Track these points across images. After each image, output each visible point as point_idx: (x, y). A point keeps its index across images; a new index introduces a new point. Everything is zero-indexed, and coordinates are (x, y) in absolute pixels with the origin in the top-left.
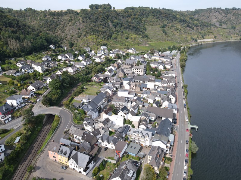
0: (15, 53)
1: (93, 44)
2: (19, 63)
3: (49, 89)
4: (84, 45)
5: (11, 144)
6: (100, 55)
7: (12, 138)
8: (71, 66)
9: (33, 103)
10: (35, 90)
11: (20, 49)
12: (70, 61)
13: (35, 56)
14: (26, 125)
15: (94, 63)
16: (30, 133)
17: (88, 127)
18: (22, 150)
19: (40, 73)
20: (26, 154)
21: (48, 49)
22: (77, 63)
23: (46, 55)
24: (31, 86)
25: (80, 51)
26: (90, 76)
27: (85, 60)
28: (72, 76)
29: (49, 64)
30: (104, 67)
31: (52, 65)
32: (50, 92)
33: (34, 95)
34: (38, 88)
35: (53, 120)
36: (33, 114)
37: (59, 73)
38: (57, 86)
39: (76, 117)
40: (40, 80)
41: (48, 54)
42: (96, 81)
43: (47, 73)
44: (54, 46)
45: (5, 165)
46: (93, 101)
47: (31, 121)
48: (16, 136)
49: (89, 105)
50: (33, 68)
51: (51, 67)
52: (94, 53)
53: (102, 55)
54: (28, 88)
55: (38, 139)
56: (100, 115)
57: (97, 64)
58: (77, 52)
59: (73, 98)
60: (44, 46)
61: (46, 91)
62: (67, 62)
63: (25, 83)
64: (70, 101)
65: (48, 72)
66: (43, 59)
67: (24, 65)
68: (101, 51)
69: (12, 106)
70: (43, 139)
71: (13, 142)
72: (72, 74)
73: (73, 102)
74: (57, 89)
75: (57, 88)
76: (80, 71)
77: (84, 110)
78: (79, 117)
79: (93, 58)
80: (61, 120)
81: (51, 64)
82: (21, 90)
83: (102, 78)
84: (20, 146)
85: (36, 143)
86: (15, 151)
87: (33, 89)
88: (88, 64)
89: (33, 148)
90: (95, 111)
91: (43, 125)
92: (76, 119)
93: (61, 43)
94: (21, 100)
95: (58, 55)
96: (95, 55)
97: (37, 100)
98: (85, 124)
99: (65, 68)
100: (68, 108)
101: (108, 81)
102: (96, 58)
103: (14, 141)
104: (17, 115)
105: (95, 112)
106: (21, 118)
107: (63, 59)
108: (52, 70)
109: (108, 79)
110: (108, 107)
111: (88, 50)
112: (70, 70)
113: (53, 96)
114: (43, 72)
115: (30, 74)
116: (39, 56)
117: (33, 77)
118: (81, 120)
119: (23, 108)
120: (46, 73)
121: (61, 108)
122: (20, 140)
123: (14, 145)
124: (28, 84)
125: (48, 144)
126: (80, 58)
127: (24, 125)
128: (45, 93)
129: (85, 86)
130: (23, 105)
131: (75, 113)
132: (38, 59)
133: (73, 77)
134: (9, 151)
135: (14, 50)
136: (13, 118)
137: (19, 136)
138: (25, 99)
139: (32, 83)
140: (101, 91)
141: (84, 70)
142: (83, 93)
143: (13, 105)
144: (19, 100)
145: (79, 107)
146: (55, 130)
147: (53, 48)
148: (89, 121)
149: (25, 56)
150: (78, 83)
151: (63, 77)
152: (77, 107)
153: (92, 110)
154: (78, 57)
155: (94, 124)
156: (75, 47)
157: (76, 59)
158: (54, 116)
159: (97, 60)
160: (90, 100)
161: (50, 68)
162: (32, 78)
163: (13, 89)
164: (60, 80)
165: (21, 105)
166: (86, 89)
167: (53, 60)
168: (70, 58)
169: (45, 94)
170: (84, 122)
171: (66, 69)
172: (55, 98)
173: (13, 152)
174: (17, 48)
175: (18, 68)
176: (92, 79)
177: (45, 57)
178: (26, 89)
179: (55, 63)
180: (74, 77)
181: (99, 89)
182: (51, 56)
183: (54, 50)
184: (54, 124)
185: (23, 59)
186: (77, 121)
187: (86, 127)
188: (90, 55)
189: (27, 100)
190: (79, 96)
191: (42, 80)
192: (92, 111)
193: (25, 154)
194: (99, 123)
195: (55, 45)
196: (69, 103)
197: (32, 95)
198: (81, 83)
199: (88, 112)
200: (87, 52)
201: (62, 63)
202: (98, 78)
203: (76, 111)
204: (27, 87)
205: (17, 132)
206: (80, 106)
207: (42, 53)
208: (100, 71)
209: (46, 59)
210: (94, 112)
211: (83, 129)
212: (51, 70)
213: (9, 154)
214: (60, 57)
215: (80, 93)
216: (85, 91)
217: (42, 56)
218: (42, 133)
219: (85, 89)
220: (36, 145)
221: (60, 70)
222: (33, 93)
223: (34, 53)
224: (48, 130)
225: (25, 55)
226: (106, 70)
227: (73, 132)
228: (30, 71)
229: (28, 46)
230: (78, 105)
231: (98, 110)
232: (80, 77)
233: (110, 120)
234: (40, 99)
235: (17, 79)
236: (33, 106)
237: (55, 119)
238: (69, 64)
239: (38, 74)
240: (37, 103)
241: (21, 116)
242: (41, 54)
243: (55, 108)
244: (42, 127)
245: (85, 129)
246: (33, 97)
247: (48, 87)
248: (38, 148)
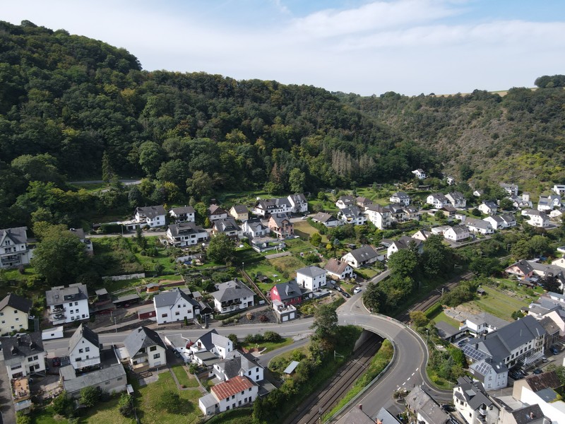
0: (339, 179)
1: (528, 175)
2: (341, 201)
3: (388, 270)
4: (500, 177)
5: (278, 370)
6: (547, 208)
7: (284, 359)
8: (453, 224)
9: (344, 294)
10: (356, 265)
11: (350, 173)
12: (454, 212)
13: (377, 191)
14: (316, 339)
15: (521, 228)
16: (320, 361)
17: (463, 407)
18: (293, 396)
19: (376, 228)
20: (298, 409)
21: (408, 179)
22: (472, 219)
23: (401, 190)
24: (350, 254)
25: (487, 190)
26: (502, 260)
27: (495, 216)
28: (452, 250)
29: (401, 211)
30: (552, 245)
31: (407, 214)
32: (388, 277)
33: (351, 275)
34: (364, 262)
35: (377, 351)
36: (336, 320)
37: (419, 236)
38: (407, 267)
39: (436, 363)
40: (372, 246)
41: (404, 189)
42: (519, 278)
43: (393, 231)
44: (422, 173)
45: (253, 415)
46: (497, 337)
47: (328, 334)
48: (291, 357)
49: (481, 344)
50: (364, 215)
51: (406, 220)
52: (527, 200)
53: (554, 209)
54: (344, 257)
55: (333, 384)
56: (512, 386)
57: (532, 231)
58: (477, 193)
59: (440, 310)
60: (401, 169)
61: (379, 274)
62: (446, 214)
63: (341, 245)
64: (432, 316)
65: (395, 229)
66: (392, 200)
67: (351, 205)
68: (553, 199)
69: (303, 290)
70: (343, 388)
71: (282, 368)
72: (454, 246)
73: (437, 319)
74: (406, 276)
75: (405, 273)
76: (476, 241)
77: (463, 351)
78: (444, 365)
79: (524, 213)
80: (396, 358)
81: (406, 212)
82: (329, 258)
83: (541, 273)
84: (292, 386)
85: (325, 392)
86: (279, 391)
87: (353, 263)
88: (504, 229)
89: (315, 401)
90: (498, 367)
91: (353, 354)
92: (434, 369)
93: (442, 167)
94: (323, 280)
95: (428, 194)
96: (531, 205)
97: (354, 288)
98: (459, 396)
99: (438, 226)
100: (418, 332)
101: (561, 287)
102: (529, 215)
103: (285, 368)
104: (306, 310)
105: (498, 371)
106: (311, 321)
107: (439, 205)
108: (406, 228)
109: (560, 281)
110: (544, 369)
111: (510, 191)
112: (450, 234)
113: (392, 288)
114: (385, 228)
115: (355, 228)
116: (386, 190)
117: (360, 235)
118: (448, 379)
119: (321, 299)
120: (389, 231)
121: (401, 326)
122: (296, 371)
123: (283, 377)
124: (346, 248)
125: (349, 406)
126: (484, 208)
127: (313, 339)
128: (376, 277)
129: (481, 284)
130: (324, 292)
131: (437, 352)
132: (380, 197)
133: (454, 255)
134: (269, 387)
135: (339, 174)
136: (298, 314)
137: (297, 360)
138: (332, 279)
139: (354, 248)
140: (530, 313)
141: (487, 242)
142: (472, 302)
143: (306, 286)
144: (318, 280)
145: (453, 339)
146: (373, 378)
147: (420, 178)
148: (471, 392)
149: (357, 189)
150: (464, 271)
151: (426, 249)
152: (447, 337)
153: (488, 361)
154: (478, 205)
155: (484, 408)
156: (477, 180)
157: (471, 209)
158: (382, 340)
159: (535, 221)
160: (490, 330)
161: (402, 221)
162: (358, 236)
163: (316, 253)
164: (416, 254)
165: (319, 291)
166: (484, 293)
167: (414, 203)
168: (457, 205)
169: (375, 280)
170: (456, 389)
171: (440, 231)
172: (396, 296)
173: (274, 393)
174: (345, 169)
175: (336, 210)
176: (509, 271)
177: (396, 194)
178: (340, 259)
179: (416, 211)
180: (456, 254)
181: (524, 305)
182: (410, 194)
183: (421, 182)
184: (377, 361)
185: (350, 192)
186: (435, 377)
187: (457, 405)
188: (516, 205)
189: (334, 282)
190: (460, 307)
191: (377, 245)
192: (488, 365)
193: (297, 407)
194: (503, 409)
195: (425, 171)
196: (425, 318)
197: (347, 275)
198: (471, 274)
199: (474, 361)
200: (507, 194)
201: (433, 215)
202: (526, 272)
203: (440, 347)
204: (343, 254)
205: (295, 350)
206: (457, 337)
207: (392, 184)
208: (538, 253)
209: (398, 200)
210: (493, 370)
211: (449, 408)
212: (402, 226)
213: (267, 394)
214: (430, 200)
215: (462, 300)
216: (479, 299)
217: (391, 192)
218: (344, 372)
219: (479, 292)
220: (324, 398)
221: (425, 230)
222: (351, 271)
223: (375, 184)
224: (360, 371)
225: (356, 186)
226: (560, 253)
227: (418, 407)
228: (357, 220)
229: (367, 167)
230: (449, 332)
231: (510, 367)
232: (473, 259)
233: (543, 416)
234: (361, 288)
235: (329, 233)
236: (341, 301)
237: (382, 348)
238: (450, 220)
239: (372, 229)
240: (352, 297)
241: (312, 316)
242: (392, 187)
243: (389, 320)
244: (349, 358)
245: (454, 410)
246: (348, 280)
247: (386, 265)
248: (326, 407)
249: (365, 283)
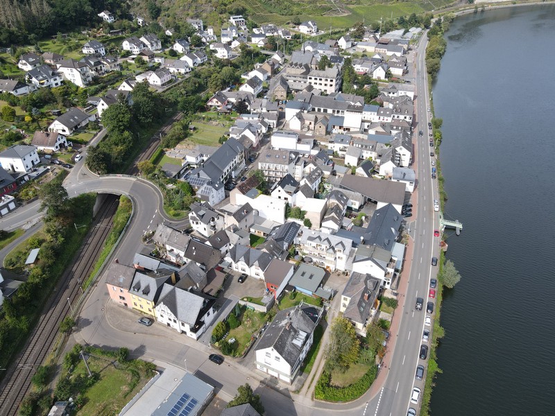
0: (12, 33)
1: (209, 9)
2: (24, 62)
3: (104, 129)
4: (186, 12)
5: (18, 265)
6: (229, 39)
7: (20, 252)
8: (155, 69)
9: (65, 166)
10: (67, 133)
11: (23, 24)
12: (152, 56)
13: (65, 43)
14: (50, 220)
15: (212, 62)
16: (63, 239)
17: (199, 225)
18: (45, 281)
19: (78, 87)
20: (55, 290)
21: (96, 24)
22: (171, 60)
23: (91, 38)
24: (56, 122)
25: (177, 29)
26: (203, 95)
27: (189, 53)
28: (160, 95)
29: (99, 63)
30: (237, 73)
31: (107, 66)
32: (106, 136)
33: (66, 144)
34: (76, 127)
35: (116, 209)
36: (66, 194)
37: (125, 87)
38: (122, 121)
39: (170, 201)
40: (79, 107)
41: (95, 37)
42: (219, 108)
43: (97, 86)
44: (109, 15)
45: (7, 317)
46: (211, 162)
47: (61, 210)
48: (28, 247)
49: (201, 172)
50: (59, 75)
51: (107, 72)
52: (212, 34)
53: (234, 40)
54: (51, 127)
55: (83, 253)
56: (229, 196)
57: (221, 63)
58: (169, 33)
59: (162, 153)
60: (85, 13)
61: (95, 135)
62: (146, 58)
63: (42, 114)
64: (156, 161)
65: (99, 84)
66: (85, 51)
67: (38, 65)
68: (231, 30)
69: (15, 174)
70: (94, 253)
71: (22, 261)
72: (160, 91)
73: (162, 163)
74: (123, 130)
75: (122, 127)
76: (178, 82)
77: (189, 183)
78: (177, 200)
79: (212, 47)
80: (135, 209)
81: (105, 63)
82: (33, 132)
83: (233, 100)
84: (40, 273)
85: (77, 264)
86: (28, 284)
87: (64, 131)
88: (199, 65)
89: (71, 275)
90: (217, 186)
91: (94, 219)
92: (170, 205)
93: (129, 7)
94: (35, 157)
95: (122, 39)
96: (216, 39)
97: (74, 157)
98: (194, 219)
99: (141, 73)
100: (150, 179)
101: (249, 108)
102: (217, 49)
103: (26, 259)
104: (27, 195)
105: (217, 189)
106: (37, 204)
107: (136, 51)
108: (110, 80)
109: (247, 104)
110: (247, 175)
111: (197, 27)
112: (154, 79)
113: (113, 146)
114: (87, 85)
115: (53, 90)
116: (74, 41)
117: (61, 98)
118: (182, 209)
119: (40, 178)
120: (93, 88)
121: (133, 179)
122: (39, 257)
123: (27, 269)
124: (50, 115)
125: (105, 266)
126: (178, 47)
127: (47, 221)
128: (94, 139)
129: (191, 121)
130: (42, 169)
131: (169, 190)
132: (70, 49)
133: (162, 99)
134: (15, 285)
135: (9, 26)
136: (19, 202)
137: (36, 247)
138: (45, 154)
139: (59, 114)
140: (231, 135)
141: (187, 81)
142: (187, 139)
143: (16, 170)
144: (29, 160)
145: (179, 175)
146: (120, 233)
147: (109, 21)
148: (201, 213)
149: (39, 43)
150: (174, 113)
151: (135, 99)
152: (174, 175)
153: (208, 184)
154: (172, 45)
155: (213, 220)
156: (166, 18)
157: (167, 50)
158: (118, 197)
159: (222, 54)
160: (205, 158)
161: (103, 74)
162: (60, 100)
163: (15, 130)
164: (128, 107)
165: (35, 170)
166: (195, 129)
167: (111, 52)
168: (154, 49)
169: (93, 143)
170: (190, 215)
171: (144, 78)
172: (120, 153)
173: (23, 287)
174: (15, 20)
175: (23, 73)
176: (210, 104)
177: (87, 44)
178: (47, 130)
179: (115, 61)
180: (164, 98)
181: (225, 130)
182: (103, 42)
183: (111, 27)
184: (120, 218)
185: (32, 49)
186: (172, 212)
187: (194, 226)
188: (204, 40)
189: (49, 156)
190: (178, 146)
191: (84, 105)
192: (209, 187)
193: (53, 288)
194: (226, 215)
195: (112, 13)
196: (152, 165)
197: (62, 146)
198: (181, 114)
199: (199, 188)
200: (195, 31)
201: (133, 62)
202: (223, 102)
203: (170, 186)
204: (49, 124)
205: (30, 238)
206: (181, 172)
207: (79, 33)
208: (229, 83)
209: (92, 51)
210: (213, 189)
211: (188, 231)
212: (105, 79)
213: (15, 292)
214: (126, 45)
215: (179, 140)
216: (192, 135)
217: (81, 42)
218: (91, 239)
219: (191, 129)
220: (79, 269)
221: (129, 80)
222: (65, 139)
223: (59, 35)
224: (105, 232)
225: (37, 39)
226: (244, 79)
227: (165, 240)
228: (52, 81)
229: (43, 14)
230: (175, 171)
231: (224, 182)
232: (179, 99)
233: (252, 209)
234: (82, 154)
235: (22, 103)
236: (65, 174)
237: (120, 205)
238: (151, 65)
239: (74, 89)
240: (75, 166)
241: (37, 199)
242: (80, 36)
243: (120, 177)
244: (90, 226)
245: (192, 231)
246: (64, 150)
247: (100, 125)
248: (83, 276)
249: (84, 149)
